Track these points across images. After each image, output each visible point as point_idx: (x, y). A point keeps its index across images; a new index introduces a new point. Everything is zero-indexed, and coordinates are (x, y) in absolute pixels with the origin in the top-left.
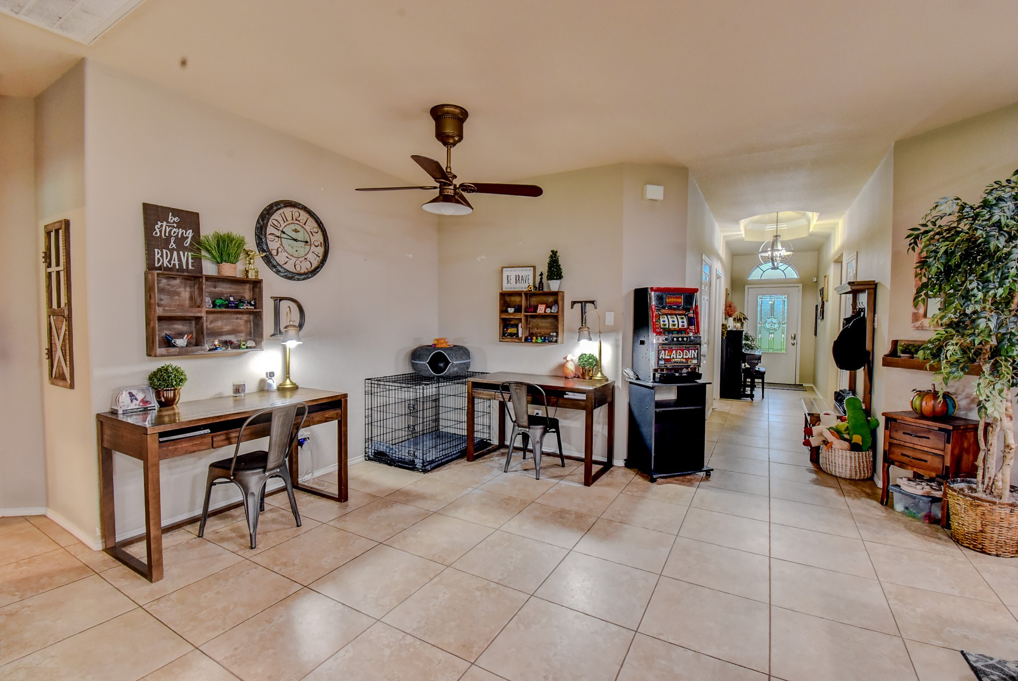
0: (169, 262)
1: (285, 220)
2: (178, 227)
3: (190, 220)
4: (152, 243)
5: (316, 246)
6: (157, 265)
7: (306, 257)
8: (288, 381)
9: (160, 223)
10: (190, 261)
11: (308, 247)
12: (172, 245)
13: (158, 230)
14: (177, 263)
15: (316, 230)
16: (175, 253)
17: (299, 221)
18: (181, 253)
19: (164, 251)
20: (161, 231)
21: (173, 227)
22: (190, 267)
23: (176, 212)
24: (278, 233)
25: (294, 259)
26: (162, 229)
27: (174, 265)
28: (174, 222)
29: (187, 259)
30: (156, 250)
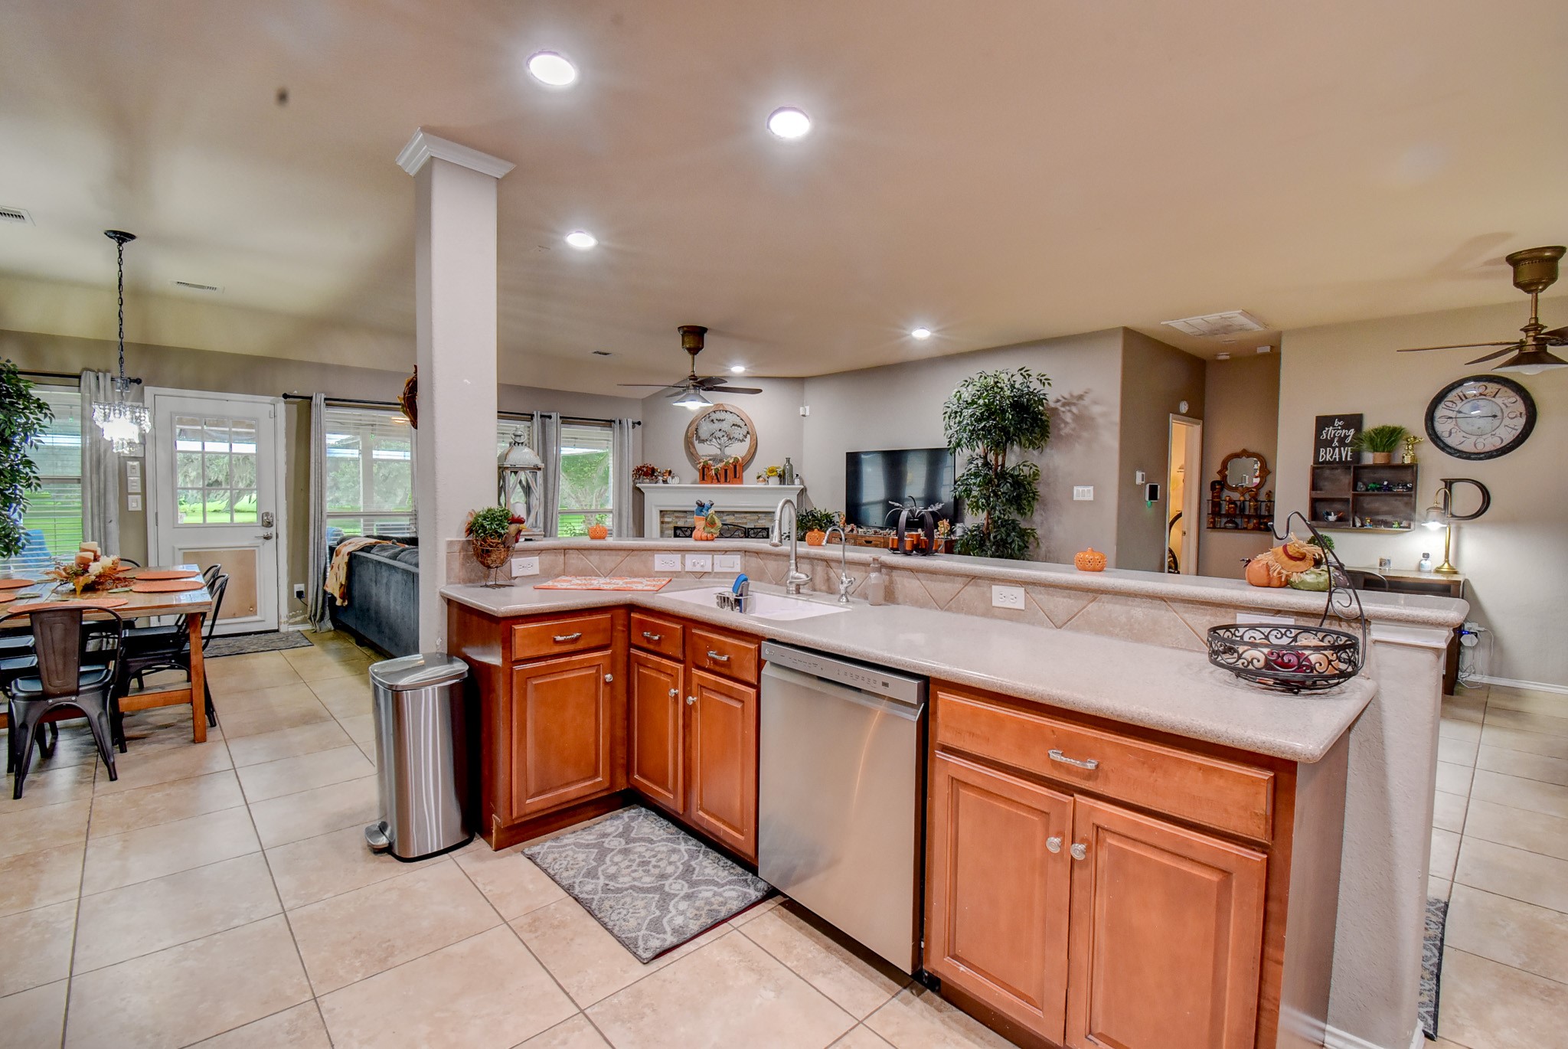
0: (1331, 457)
1: (1464, 398)
2: (1342, 429)
3: (1354, 421)
4: (1320, 443)
5: (1512, 418)
6: (1320, 460)
7: (1494, 433)
8: (1446, 565)
9: (1327, 429)
10: (1349, 454)
11: (1497, 422)
12: (1336, 443)
13: (1324, 435)
14: (1337, 457)
15: (1514, 400)
16: (1337, 449)
17: (1485, 395)
18: (1342, 448)
19: (1328, 449)
20: (1327, 435)
21: (1338, 429)
22: (1349, 459)
23: (1340, 418)
24: (1452, 414)
25: (1474, 438)
26: (1329, 432)
27: (1335, 458)
28: (1339, 425)
29: (1347, 453)
30: (1321, 449)
